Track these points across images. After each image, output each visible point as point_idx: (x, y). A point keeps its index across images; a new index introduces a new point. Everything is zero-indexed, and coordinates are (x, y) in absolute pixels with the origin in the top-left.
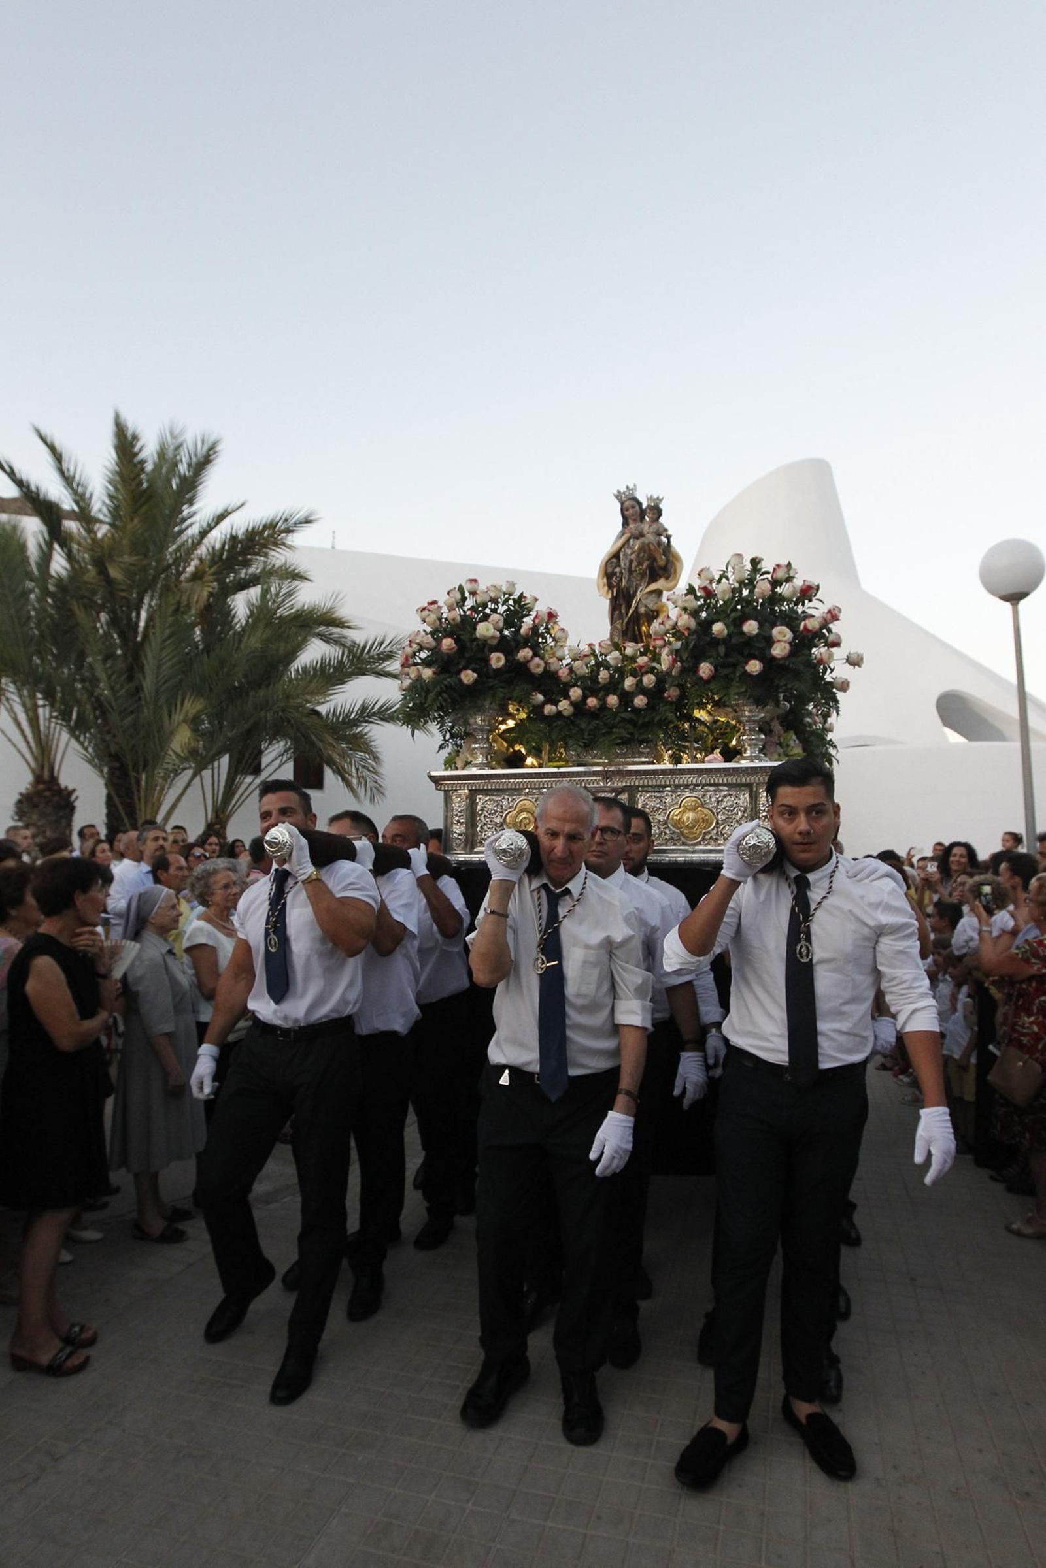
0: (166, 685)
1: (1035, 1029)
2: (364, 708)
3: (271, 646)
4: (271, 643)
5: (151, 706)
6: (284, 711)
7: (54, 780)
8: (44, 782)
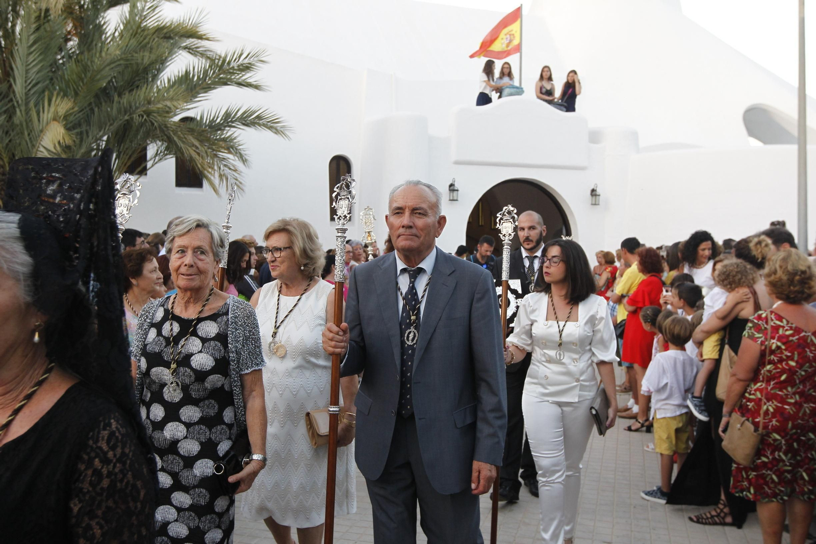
0: (34, 90)
1: (759, 395)
2: (227, 115)
3: (136, 55)
4: (136, 53)
5: (23, 108)
6: (148, 116)
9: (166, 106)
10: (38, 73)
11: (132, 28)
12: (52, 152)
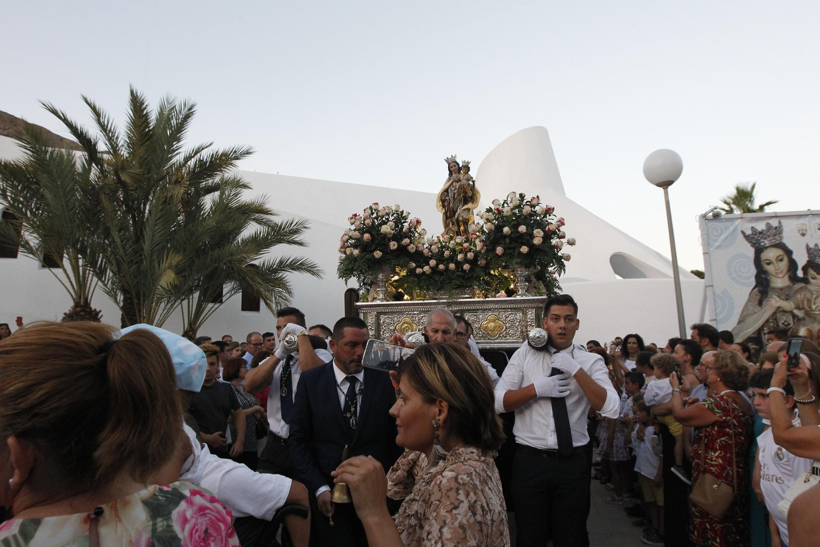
0: (157, 247)
2: (281, 262)
3: (223, 224)
4: (224, 223)
5: (148, 260)
6: (230, 263)
7: (87, 304)
8: (81, 307)
9: (243, 257)
10: (161, 236)
11: (221, 208)
12: (166, 289)
